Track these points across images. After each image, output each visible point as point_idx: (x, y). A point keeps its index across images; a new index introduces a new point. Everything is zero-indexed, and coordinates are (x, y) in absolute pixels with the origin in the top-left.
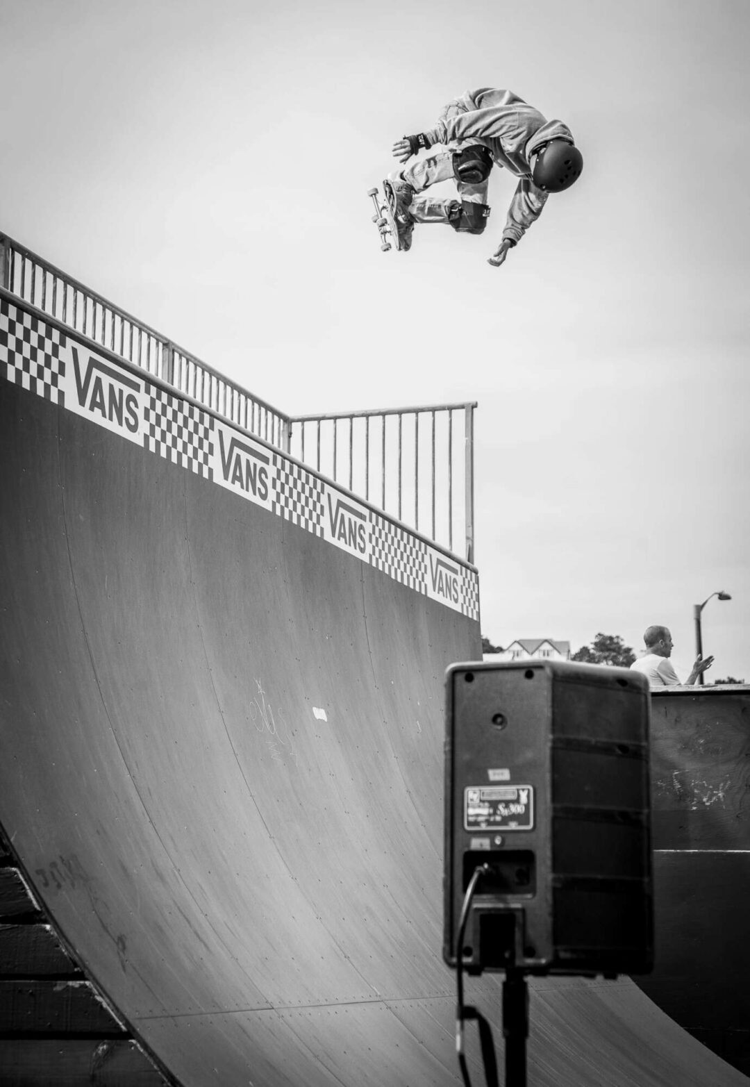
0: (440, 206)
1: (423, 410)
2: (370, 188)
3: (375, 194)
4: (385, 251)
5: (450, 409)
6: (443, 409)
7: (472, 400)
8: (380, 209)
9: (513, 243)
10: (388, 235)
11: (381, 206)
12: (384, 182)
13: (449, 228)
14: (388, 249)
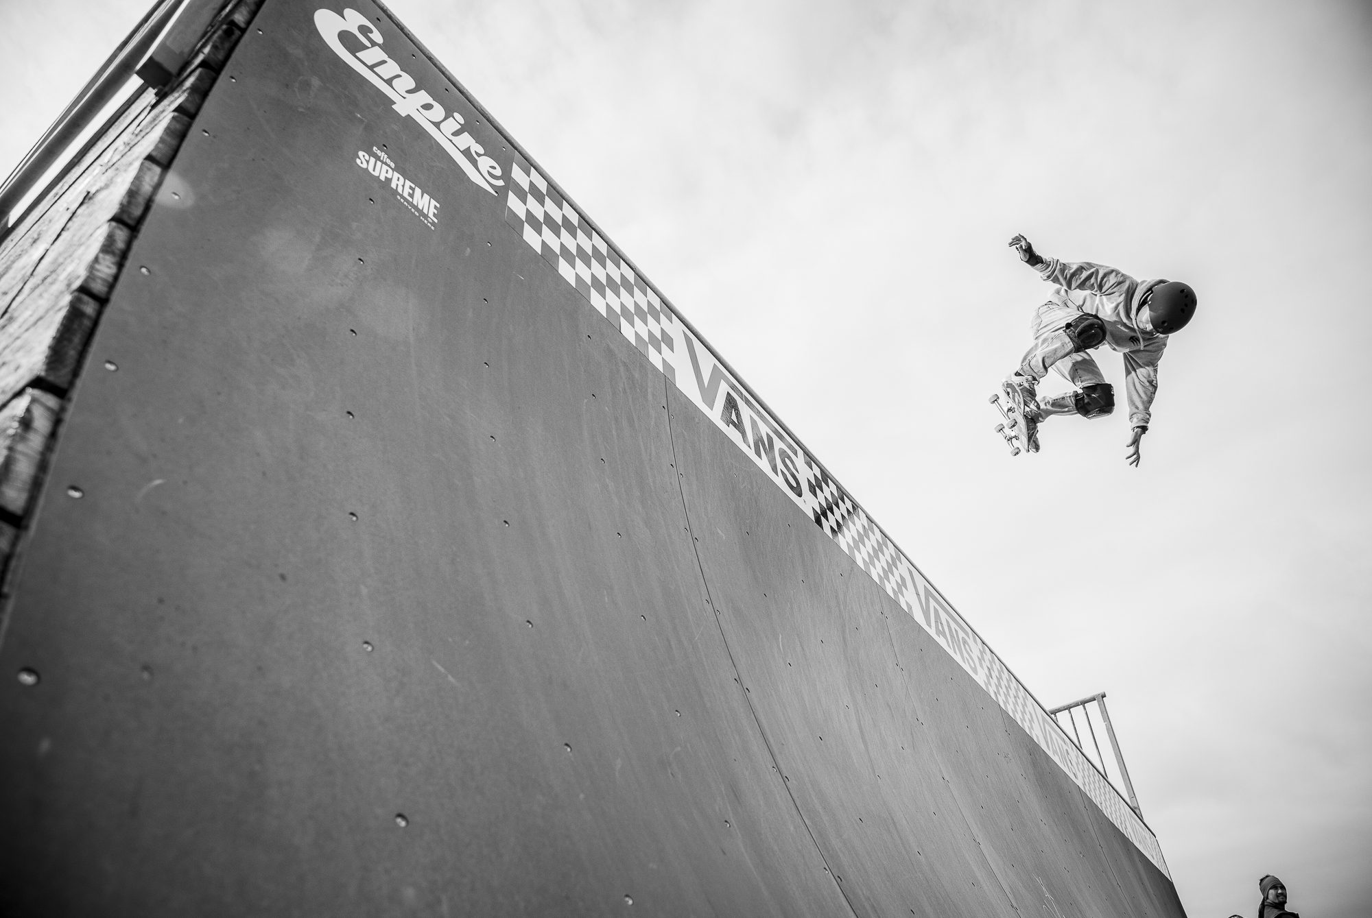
0: (1063, 398)
1: (1059, 710)
2: (990, 395)
3: (996, 400)
4: (1015, 455)
5: (1083, 703)
6: (1077, 705)
7: (1100, 691)
8: (1006, 412)
9: (1144, 429)
10: (1014, 440)
11: (1006, 410)
12: (1003, 385)
13: (1079, 417)
14: (1017, 453)
